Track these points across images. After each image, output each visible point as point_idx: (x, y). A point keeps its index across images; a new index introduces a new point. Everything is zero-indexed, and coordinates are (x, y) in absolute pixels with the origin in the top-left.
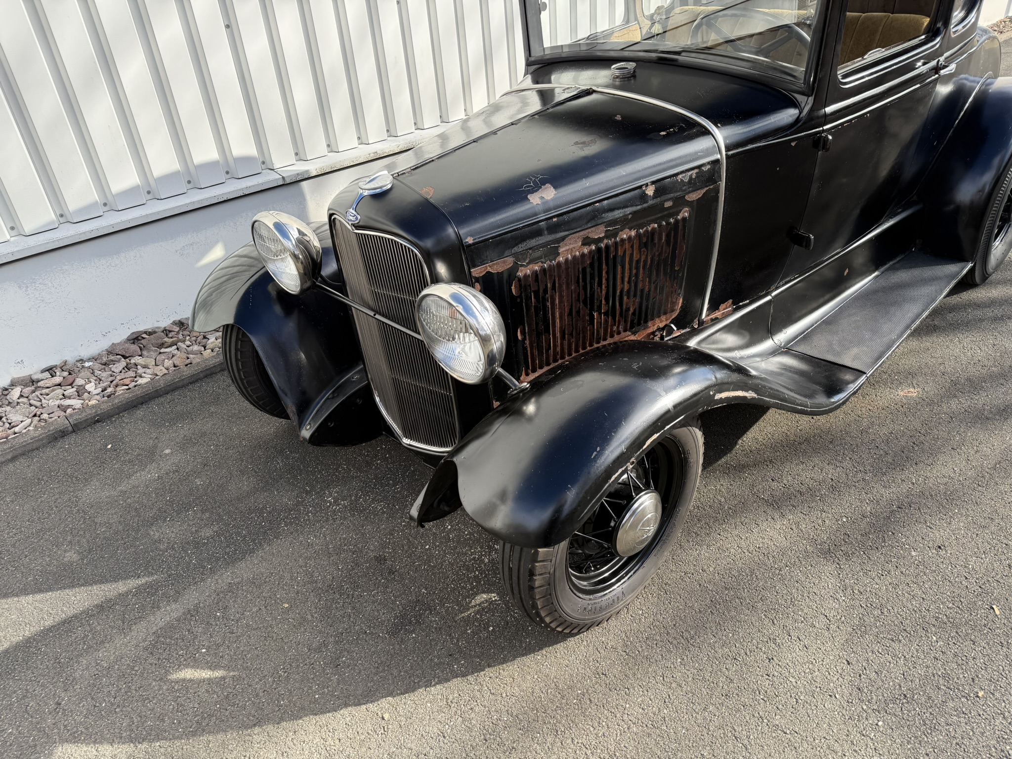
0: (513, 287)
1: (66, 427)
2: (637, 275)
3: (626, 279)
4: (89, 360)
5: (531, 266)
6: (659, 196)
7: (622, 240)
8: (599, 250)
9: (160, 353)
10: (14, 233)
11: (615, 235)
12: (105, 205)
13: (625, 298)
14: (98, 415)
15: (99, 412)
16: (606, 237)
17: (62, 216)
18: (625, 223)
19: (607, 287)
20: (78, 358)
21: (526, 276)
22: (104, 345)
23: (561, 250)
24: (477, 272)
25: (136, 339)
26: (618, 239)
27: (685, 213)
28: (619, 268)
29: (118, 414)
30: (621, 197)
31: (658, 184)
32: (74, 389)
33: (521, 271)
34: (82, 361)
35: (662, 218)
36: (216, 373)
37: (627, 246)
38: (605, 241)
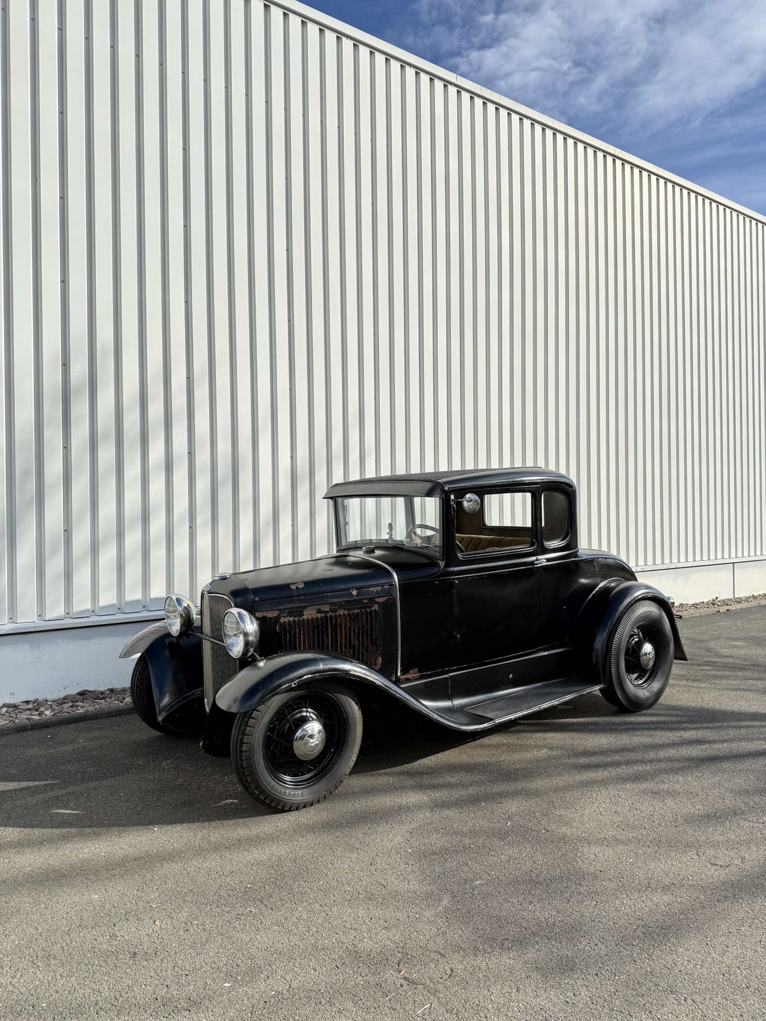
0: (277, 627)
1: (28, 726)
2: (350, 636)
3: (344, 637)
4: (50, 702)
5: (288, 617)
6: (360, 596)
7: (340, 615)
8: (326, 617)
9: (94, 702)
10: (40, 618)
11: (336, 611)
12: (93, 611)
13: (343, 648)
14: (47, 723)
15: (49, 721)
16: (330, 611)
17: (68, 613)
18: (341, 605)
19: (332, 639)
20: (45, 699)
21: (285, 622)
22: (63, 694)
23: (305, 613)
24: (258, 615)
25: (83, 694)
26: (337, 614)
27: (376, 607)
28: (339, 630)
29: (59, 725)
30: (338, 593)
31: (359, 590)
32: (38, 712)
33: (282, 619)
34: (47, 701)
35: (363, 608)
36: (123, 714)
37: (343, 618)
38: (330, 613)
